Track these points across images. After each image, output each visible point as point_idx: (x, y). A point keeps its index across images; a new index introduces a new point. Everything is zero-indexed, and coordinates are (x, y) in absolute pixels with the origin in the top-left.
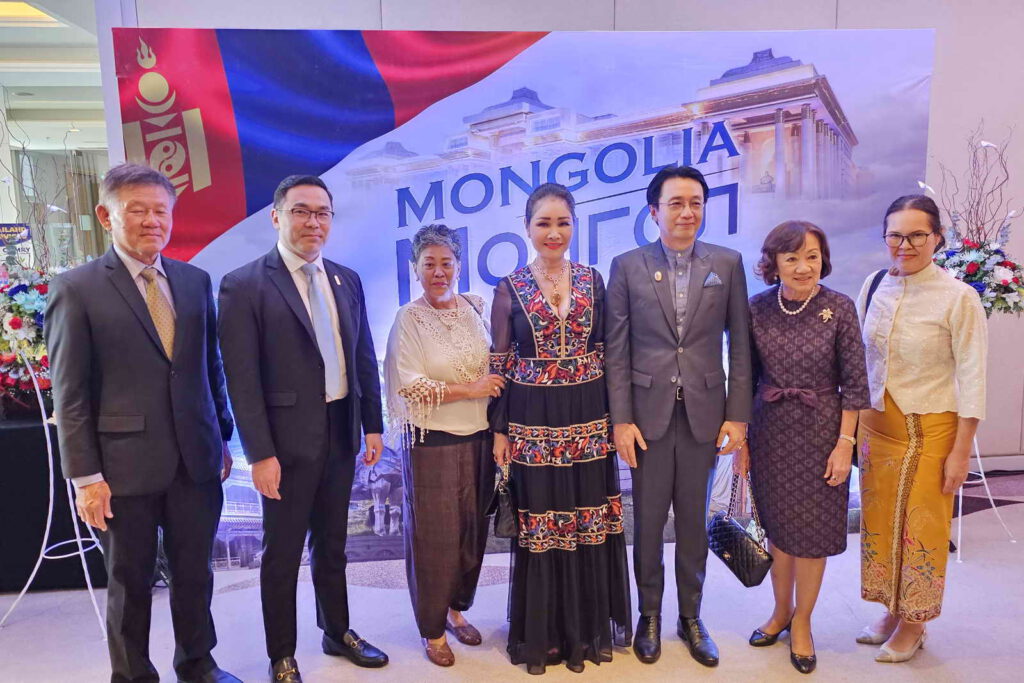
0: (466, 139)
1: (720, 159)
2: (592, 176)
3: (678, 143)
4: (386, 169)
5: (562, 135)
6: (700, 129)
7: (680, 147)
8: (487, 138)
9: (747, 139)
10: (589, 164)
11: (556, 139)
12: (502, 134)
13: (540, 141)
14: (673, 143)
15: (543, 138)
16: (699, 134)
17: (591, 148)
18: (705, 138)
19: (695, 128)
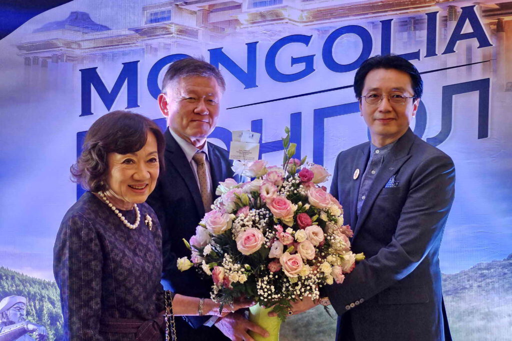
0: (169, 12)
1: (469, 50)
2: (319, 62)
3: (421, 29)
4: (68, 45)
5: (285, 13)
6: (446, 13)
7: (423, 34)
8: (195, 13)
9: (499, 28)
10: (315, 48)
11: (278, 18)
12: (213, 9)
13: (259, 19)
14: (415, 29)
15: (262, 15)
16: (445, 20)
17: (318, 30)
18: (453, 25)
19: (440, 11)
